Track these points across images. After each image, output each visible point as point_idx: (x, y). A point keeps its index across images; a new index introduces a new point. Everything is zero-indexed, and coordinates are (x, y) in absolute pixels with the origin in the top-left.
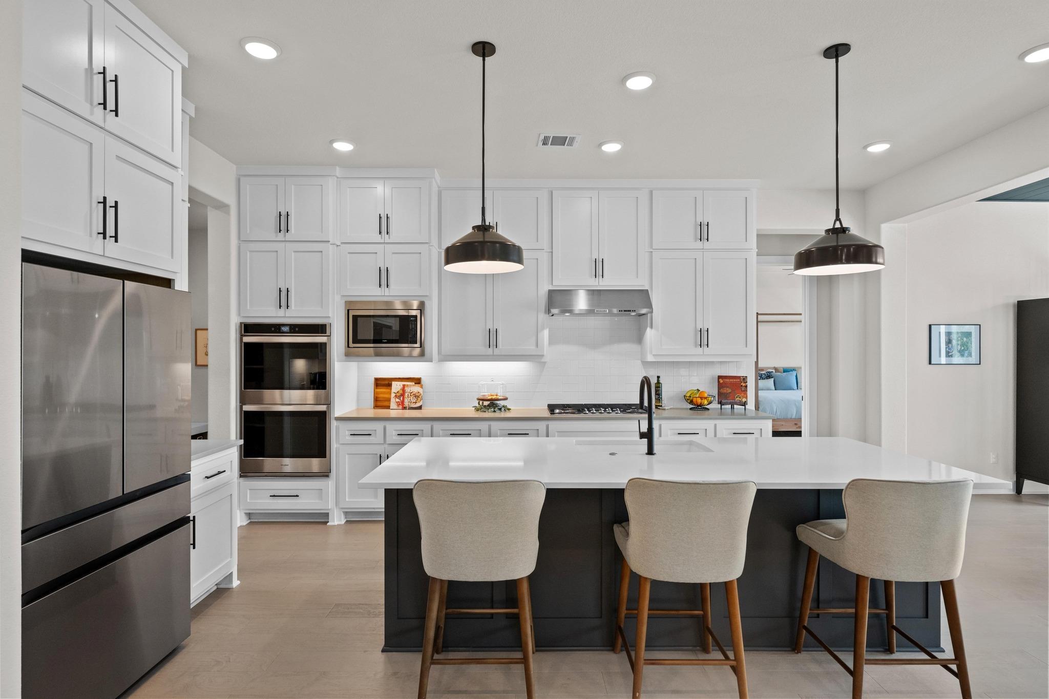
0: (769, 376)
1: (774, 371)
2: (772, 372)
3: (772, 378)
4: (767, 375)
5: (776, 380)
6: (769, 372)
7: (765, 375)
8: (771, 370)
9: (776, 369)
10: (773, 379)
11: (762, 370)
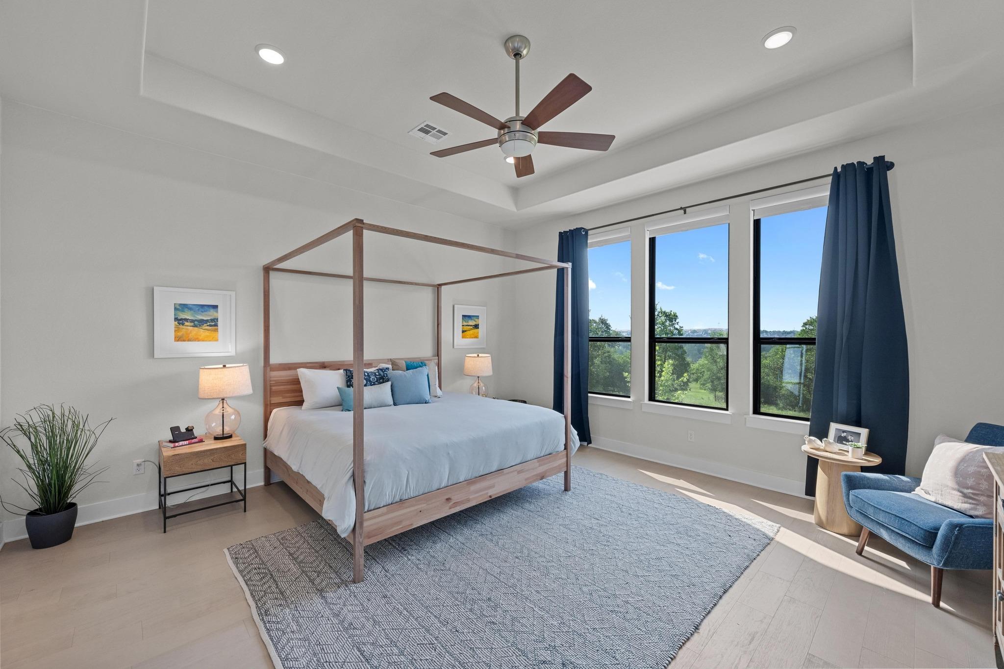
0: (382, 378)
1: (390, 366)
2: (388, 369)
3: (388, 380)
4: (380, 375)
5: (395, 384)
6: (381, 370)
7: (376, 375)
8: (384, 366)
9: (395, 365)
10: (389, 384)
11: (370, 365)
